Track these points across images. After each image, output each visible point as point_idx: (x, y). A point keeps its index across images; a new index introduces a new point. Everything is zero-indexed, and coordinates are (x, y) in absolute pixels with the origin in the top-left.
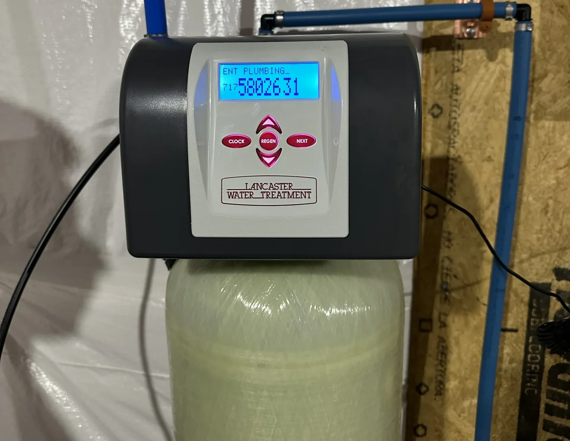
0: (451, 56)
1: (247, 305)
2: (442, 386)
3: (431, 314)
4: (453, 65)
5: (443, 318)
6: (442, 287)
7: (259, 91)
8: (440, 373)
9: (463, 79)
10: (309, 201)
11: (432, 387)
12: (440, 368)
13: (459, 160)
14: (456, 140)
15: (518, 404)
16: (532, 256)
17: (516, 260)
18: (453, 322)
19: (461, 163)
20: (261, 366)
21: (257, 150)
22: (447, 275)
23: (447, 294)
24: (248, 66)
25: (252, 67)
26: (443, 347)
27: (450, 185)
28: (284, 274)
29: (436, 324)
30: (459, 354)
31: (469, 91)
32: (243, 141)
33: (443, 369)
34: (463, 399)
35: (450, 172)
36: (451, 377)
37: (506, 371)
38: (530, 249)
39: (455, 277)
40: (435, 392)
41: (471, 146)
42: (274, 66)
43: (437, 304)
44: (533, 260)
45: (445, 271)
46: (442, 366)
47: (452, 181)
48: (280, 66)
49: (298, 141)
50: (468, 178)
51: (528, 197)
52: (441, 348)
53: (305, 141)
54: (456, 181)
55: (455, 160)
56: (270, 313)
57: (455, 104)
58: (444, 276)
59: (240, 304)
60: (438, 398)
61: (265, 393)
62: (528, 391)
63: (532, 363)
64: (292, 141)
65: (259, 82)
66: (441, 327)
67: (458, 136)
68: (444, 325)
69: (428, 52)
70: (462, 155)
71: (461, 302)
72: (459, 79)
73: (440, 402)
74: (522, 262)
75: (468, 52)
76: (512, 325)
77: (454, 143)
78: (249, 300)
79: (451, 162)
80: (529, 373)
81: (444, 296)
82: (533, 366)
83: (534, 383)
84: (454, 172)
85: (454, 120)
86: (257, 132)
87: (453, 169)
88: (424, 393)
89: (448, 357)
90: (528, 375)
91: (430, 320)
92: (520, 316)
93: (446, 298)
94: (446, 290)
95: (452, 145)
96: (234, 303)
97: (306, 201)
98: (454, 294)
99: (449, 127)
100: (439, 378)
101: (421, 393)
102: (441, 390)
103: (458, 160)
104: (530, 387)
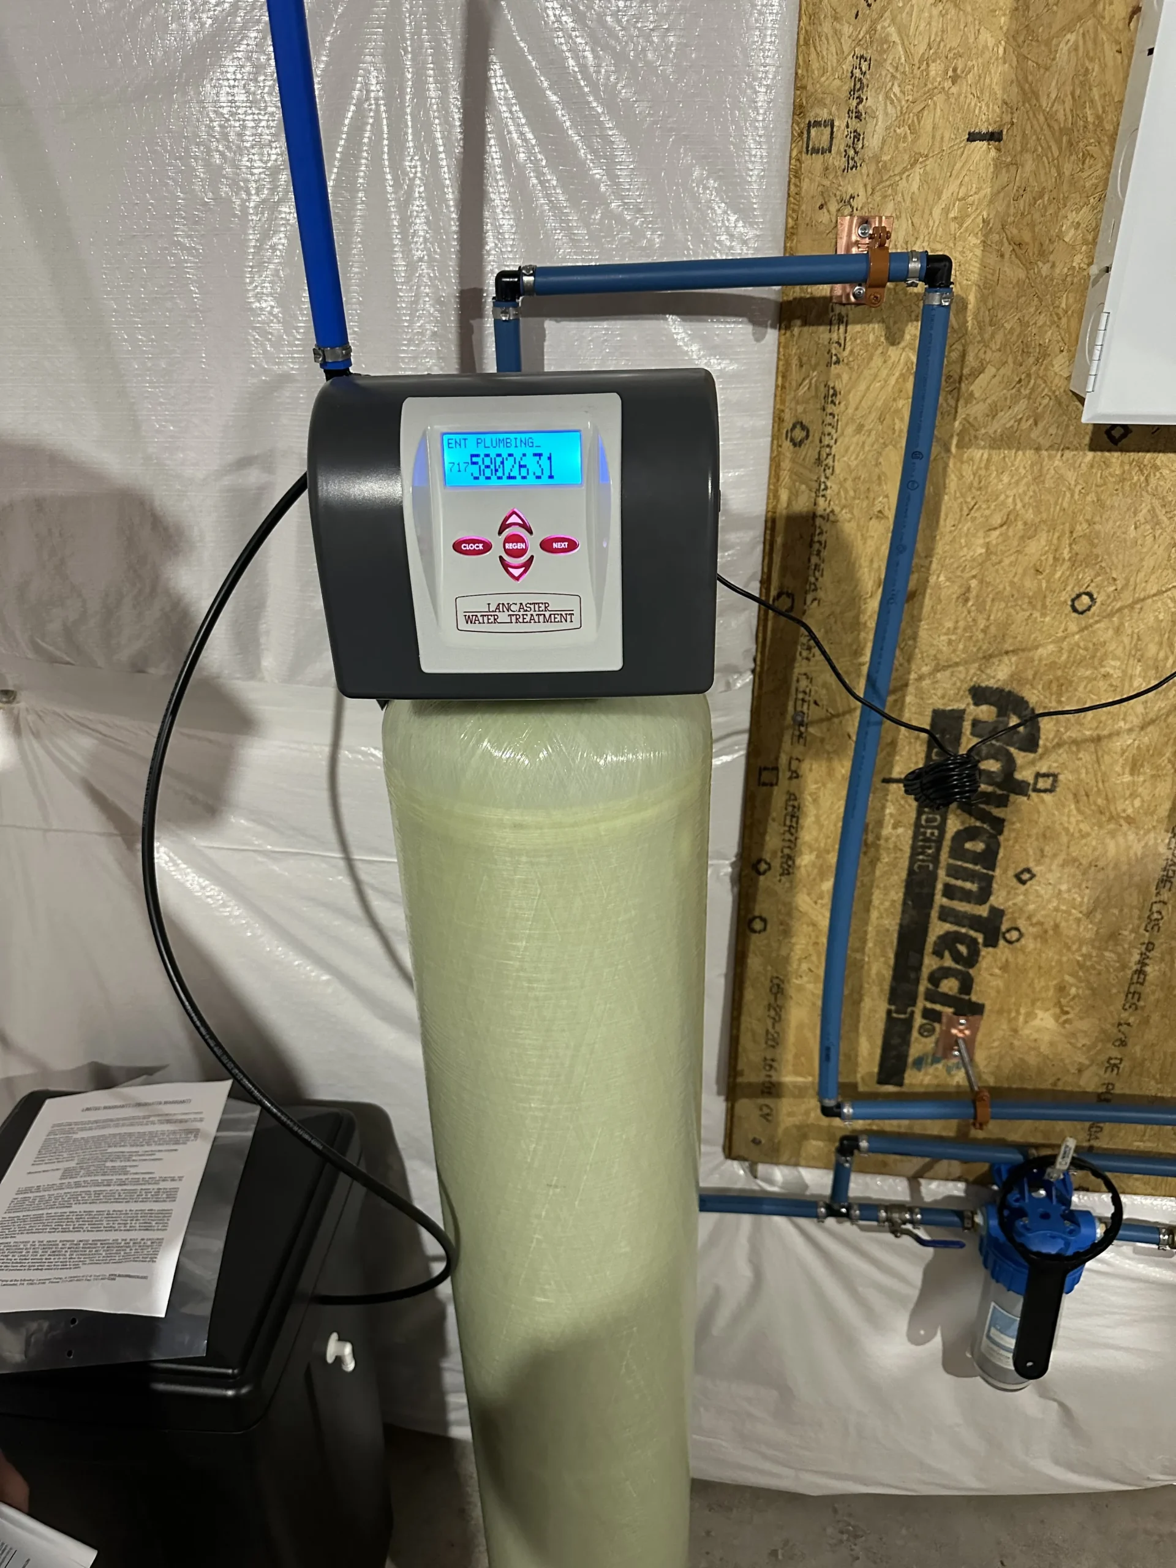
0: (827, 336)
1: (497, 754)
2: (790, 863)
3: (777, 759)
4: (829, 352)
5: (794, 764)
6: (794, 719)
7: (500, 474)
8: (787, 844)
9: (845, 377)
10: (571, 626)
11: (776, 863)
12: (788, 836)
13: (832, 518)
14: (829, 484)
15: (903, 884)
16: (937, 669)
17: (913, 676)
18: (811, 770)
19: (835, 522)
20: (518, 826)
21: (501, 557)
22: (803, 700)
23: (803, 729)
24: (482, 436)
25: (488, 437)
26: (794, 807)
27: (814, 560)
28: (543, 715)
29: (783, 775)
30: (817, 817)
31: (853, 398)
32: (481, 546)
33: (793, 838)
34: (822, 880)
35: (816, 539)
36: (805, 849)
37: (887, 840)
38: (935, 658)
39: (816, 703)
40: (781, 871)
41: (852, 493)
42: (518, 436)
43: (787, 744)
44: (939, 675)
45: (801, 696)
46: (792, 834)
47: (819, 553)
48: (528, 436)
49: (555, 545)
50: (844, 548)
51: (938, 577)
52: (790, 809)
53: (565, 545)
54: (824, 554)
55: (825, 518)
56: (526, 762)
57: (830, 421)
58: (799, 703)
59: (487, 754)
60: (784, 879)
61: (524, 859)
62: (920, 867)
63: (927, 827)
64: (547, 545)
65: (499, 460)
66: (790, 778)
67: (832, 478)
68: (795, 775)
69: (788, 327)
70: (837, 509)
71: (822, 740)
72: (839, 376)
73: (787, 885)
74: (921, 678)
75: (855, 328)
76: (900, 773)
77: (826, 488)
78: (499, 748)
79: (818, 521)
80: (922, 841)
81: (797, 733)
82: (929, 831)
83: (929, 855)
84: (823, 538)
85: (828, 450)
86: (500, 533)
87: (821, 533)
88: (764, 873)
89: (801, 821)
90: (921, 843)
91: (776, 769)
92: (914, 759)
93: (800, 736)
94: (801, 724)
95: (822, 493)
96: (479, 752)
97: (569, 625)
98: (811, 730)
99: (819, 461)
100: (786, 851)
101: (759, 873)
102: (788, 867)
103: (829, 518)
104: (923, 861)
